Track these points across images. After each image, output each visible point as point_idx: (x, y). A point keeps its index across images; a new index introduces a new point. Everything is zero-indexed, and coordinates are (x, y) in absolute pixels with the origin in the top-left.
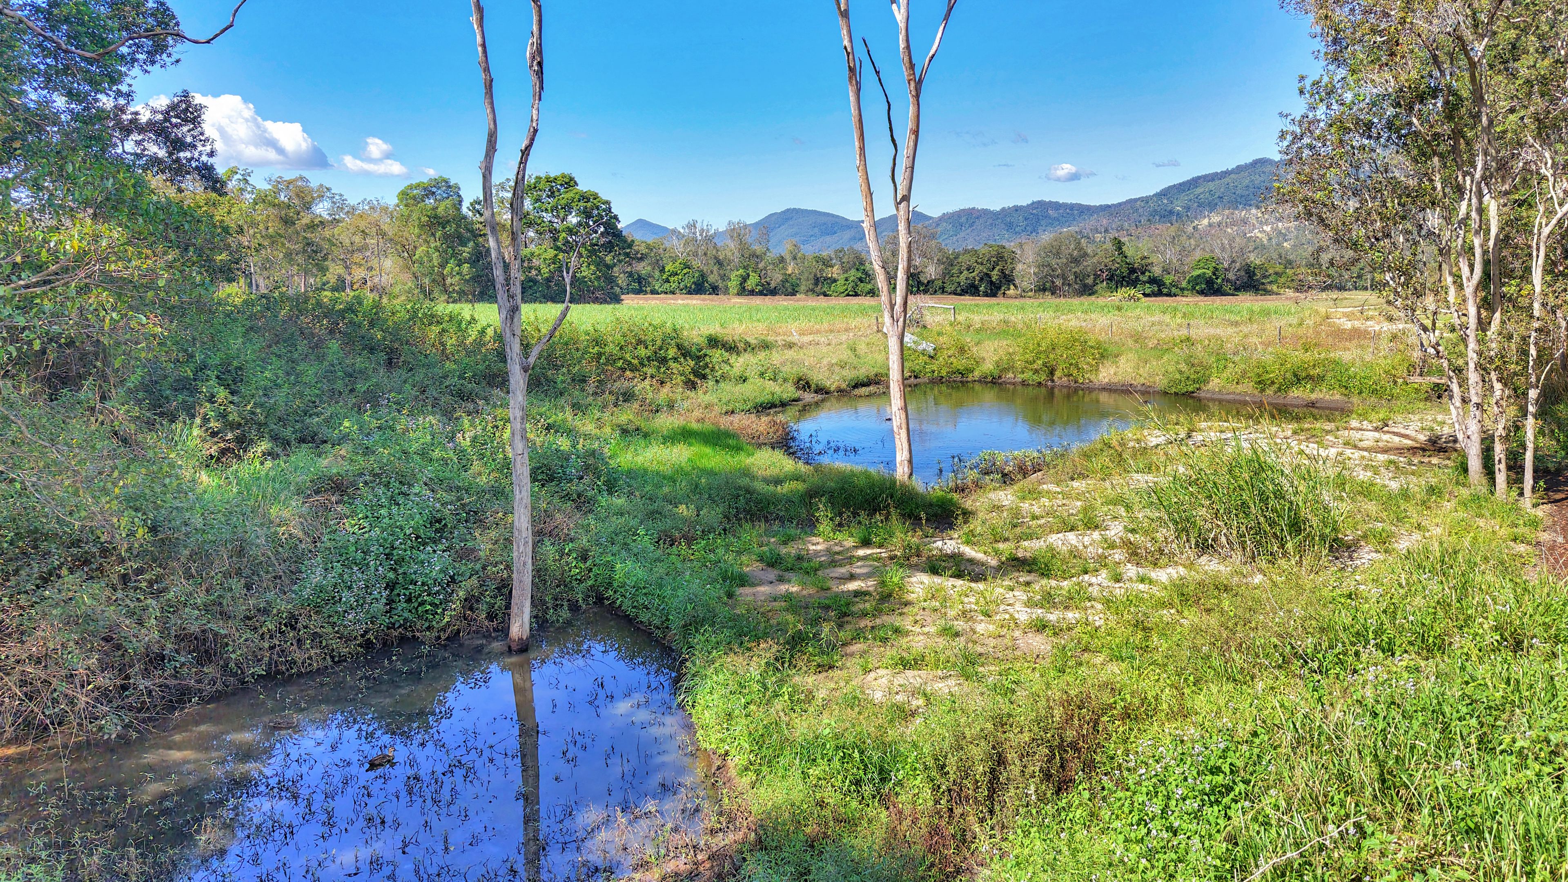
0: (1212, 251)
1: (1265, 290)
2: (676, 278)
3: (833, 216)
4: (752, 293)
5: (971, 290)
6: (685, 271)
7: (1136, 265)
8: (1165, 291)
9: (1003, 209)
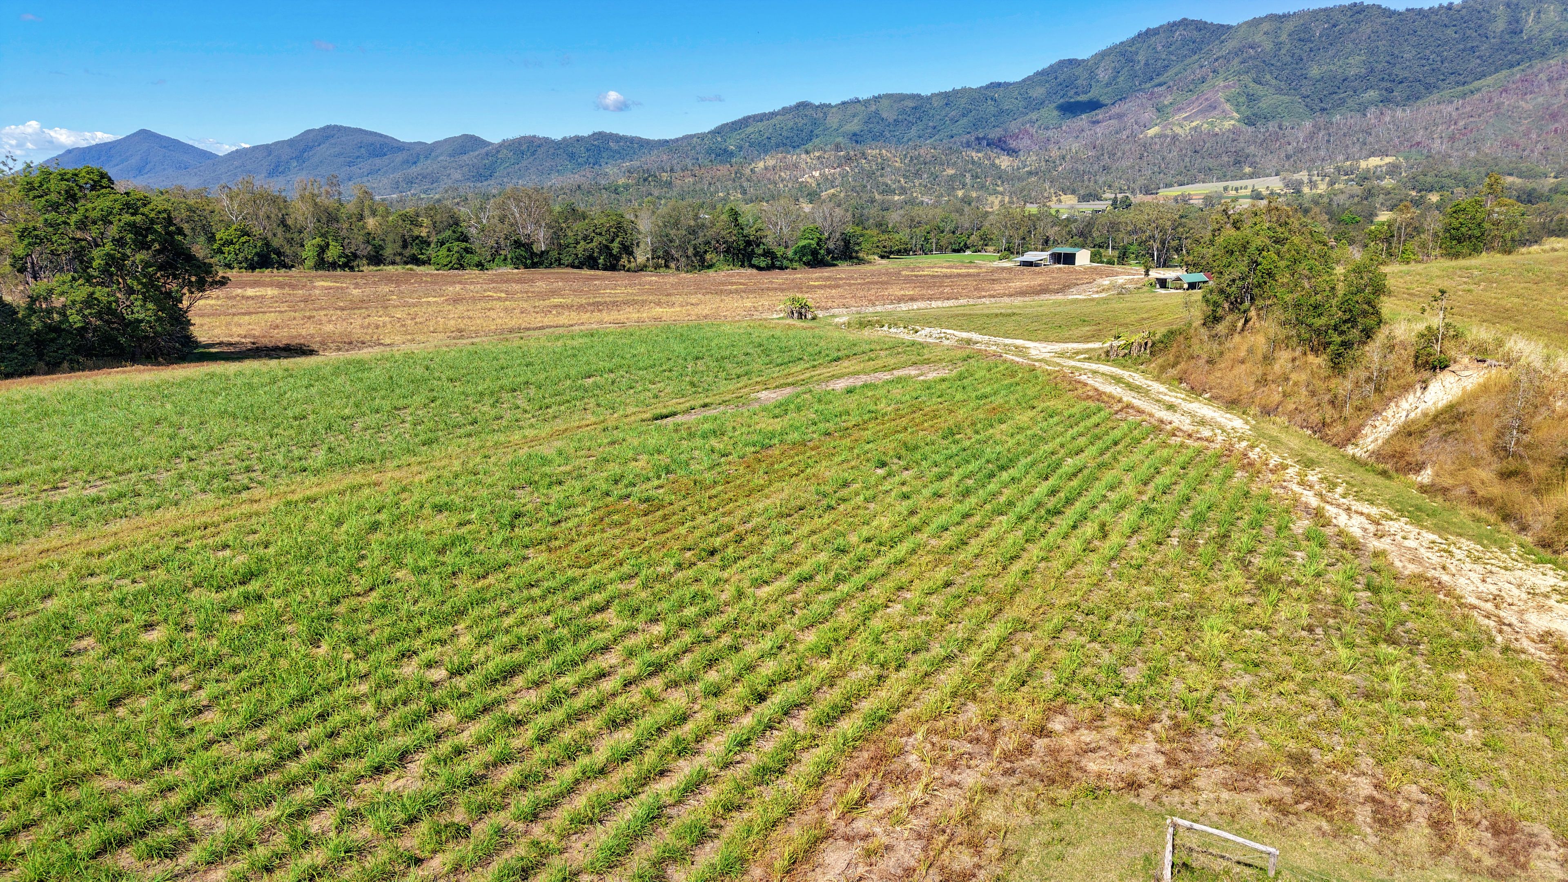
0: (815, 221)
1: (857, 258)
2: (231, 248)
3: (381, 136)
4: (334, 266)
5: (590, 262)
6: (243, 239)
7: (752, 238)
8: (778, 263)
9: (564, 139)
